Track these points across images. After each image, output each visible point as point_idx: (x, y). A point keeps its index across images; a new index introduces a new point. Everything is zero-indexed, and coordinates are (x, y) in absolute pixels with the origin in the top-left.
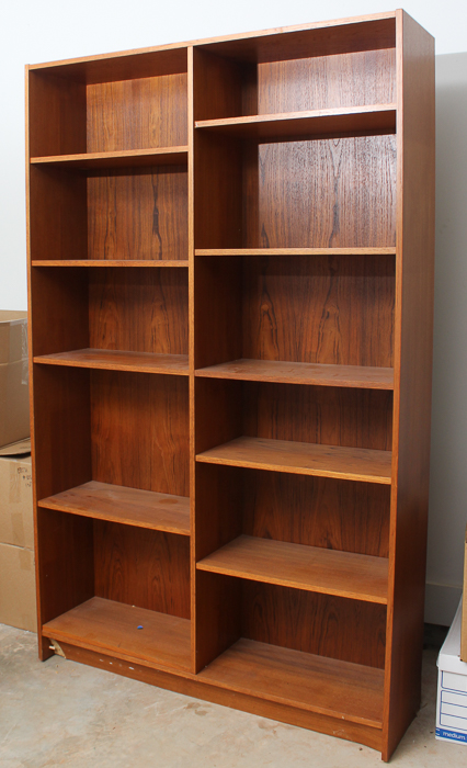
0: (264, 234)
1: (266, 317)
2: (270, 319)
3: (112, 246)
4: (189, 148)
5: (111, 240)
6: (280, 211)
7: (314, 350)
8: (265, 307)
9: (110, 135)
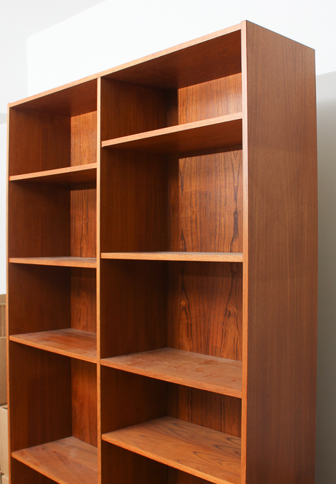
0: (183, 238)
1: (184, 312)
2: (186, 314)
3: (85, 246)
4: (97, 165)
5: (84, 241)
6: (194, 217)
7: (219, 346)
8: (183, 303)
9: (85, 156)
